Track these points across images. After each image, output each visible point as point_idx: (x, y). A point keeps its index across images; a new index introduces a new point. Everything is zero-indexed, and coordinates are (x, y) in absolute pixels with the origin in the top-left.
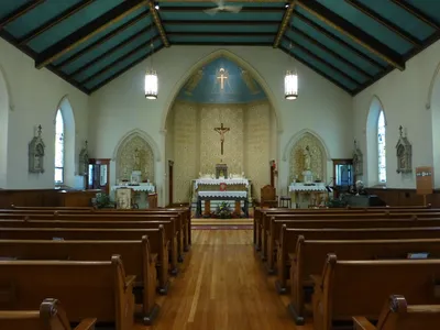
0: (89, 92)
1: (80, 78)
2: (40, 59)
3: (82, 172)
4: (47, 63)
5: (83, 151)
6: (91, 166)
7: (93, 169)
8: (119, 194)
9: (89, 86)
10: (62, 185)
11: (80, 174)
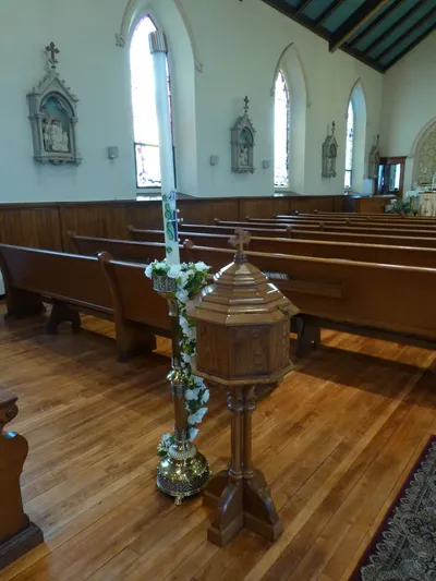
0: (383, 69)
1: (374, 53)
2: (334, 39)
3: (372, 175)
4: (341, 43)
5: (374, 148)
6: (381, 167)
7: (383, 171)
8: (422, 201)
9: (385, 61)
10: (348, 190)
11: (369, 178)
